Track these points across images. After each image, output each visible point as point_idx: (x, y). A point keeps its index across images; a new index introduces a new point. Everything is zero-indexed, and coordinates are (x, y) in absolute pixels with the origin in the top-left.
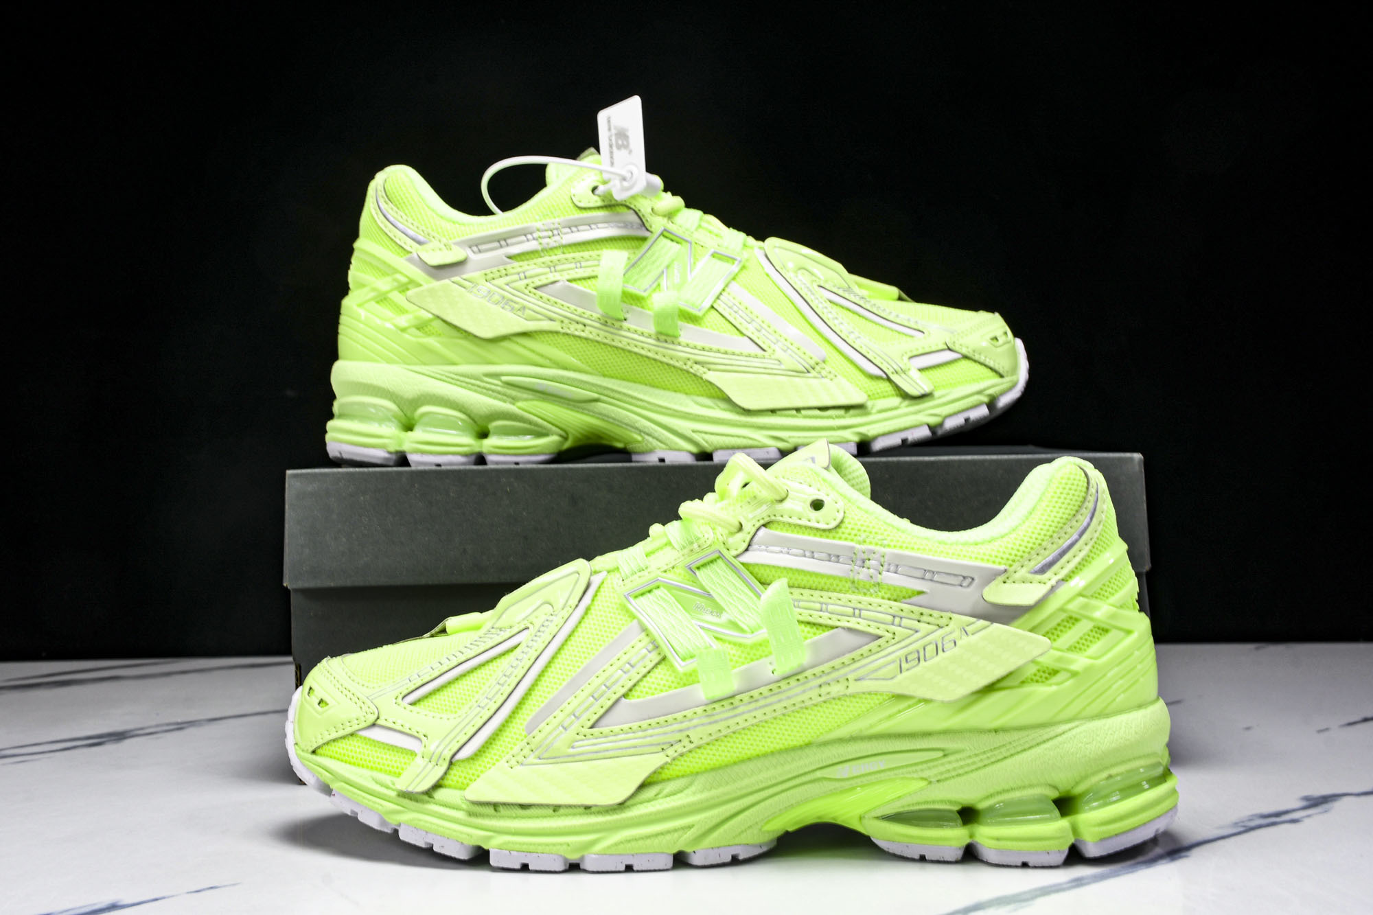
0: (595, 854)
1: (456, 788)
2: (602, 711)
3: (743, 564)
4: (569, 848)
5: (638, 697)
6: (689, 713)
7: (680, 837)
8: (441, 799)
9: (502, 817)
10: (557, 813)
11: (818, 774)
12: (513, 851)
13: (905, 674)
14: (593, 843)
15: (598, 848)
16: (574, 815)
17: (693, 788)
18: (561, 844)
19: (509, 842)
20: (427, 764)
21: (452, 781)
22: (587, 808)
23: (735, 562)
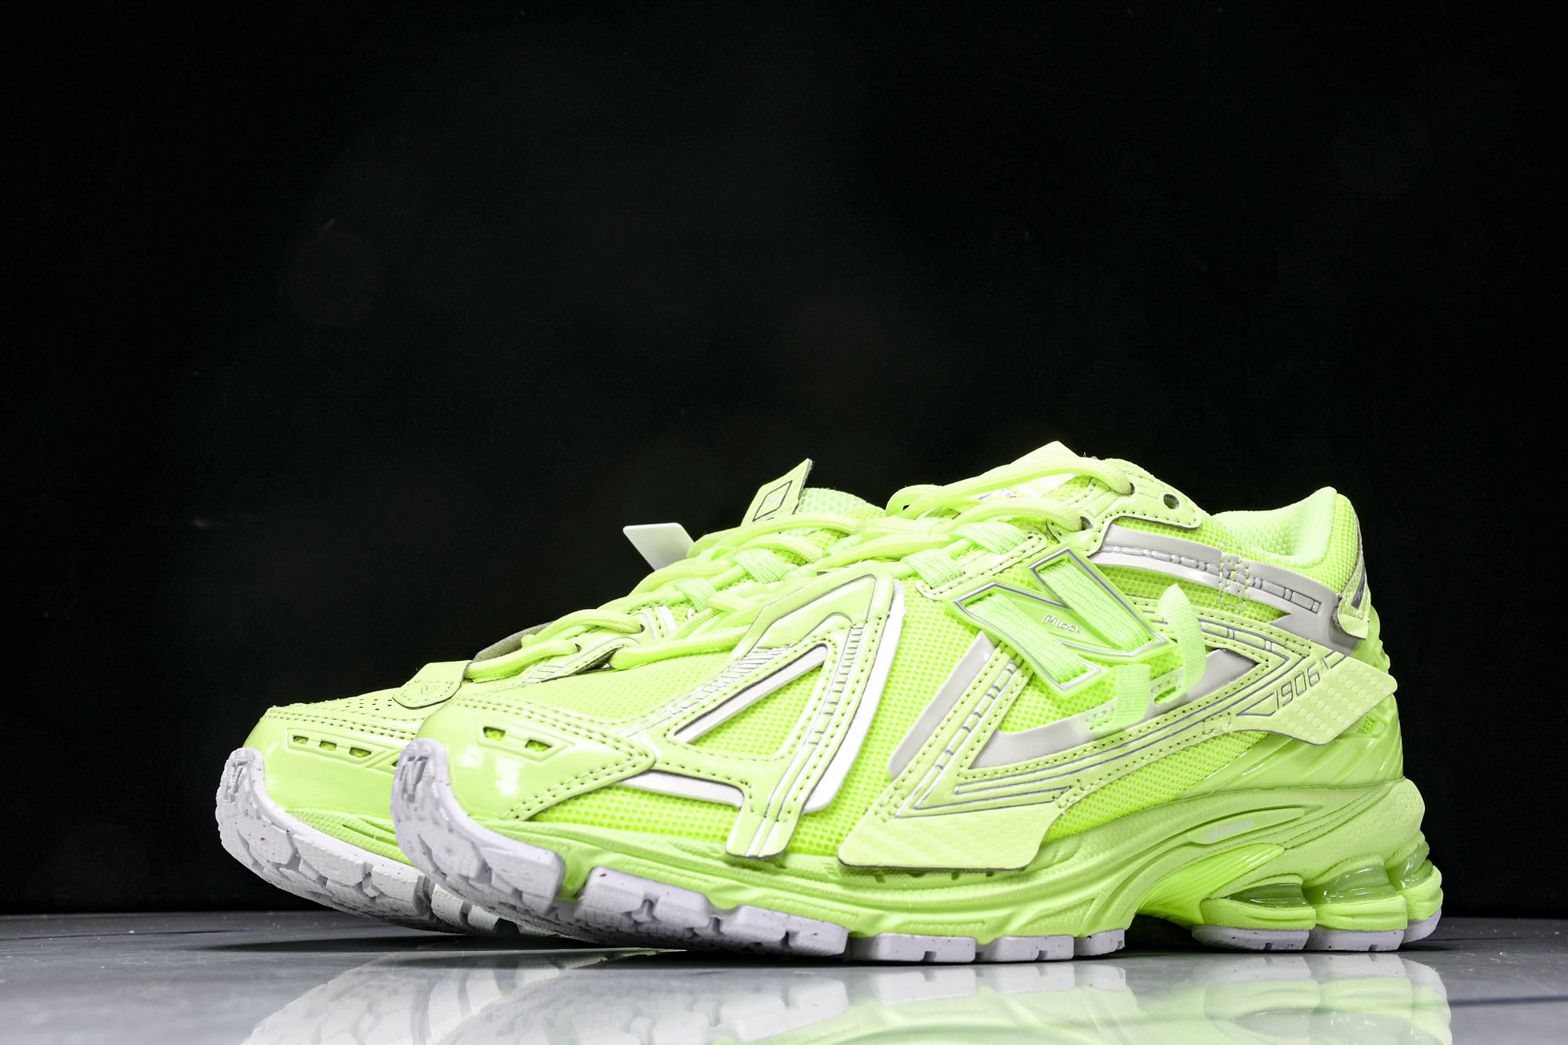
0: (1010, 936)
1: (808, 852)
2: (979, 747)
3: (1099, 566)
4: (985, 927)
5: (1013, 730)
6: (1078, 749)
7: (1084, 914)
8: (798, 867)
9: (888, 889)
10: (957, 881)
11: (1189, 837)
12: (915, 934)
13: (1282, 709)
14: (1006, 921)
15: (1013, 926)
16: (976, 883)
17: (1082, 852)
18: (975, 922)
19: (910, 922)
20: (762, 820)
21: (803, 842)
22: (990, 872)
23: (1091, 563)
